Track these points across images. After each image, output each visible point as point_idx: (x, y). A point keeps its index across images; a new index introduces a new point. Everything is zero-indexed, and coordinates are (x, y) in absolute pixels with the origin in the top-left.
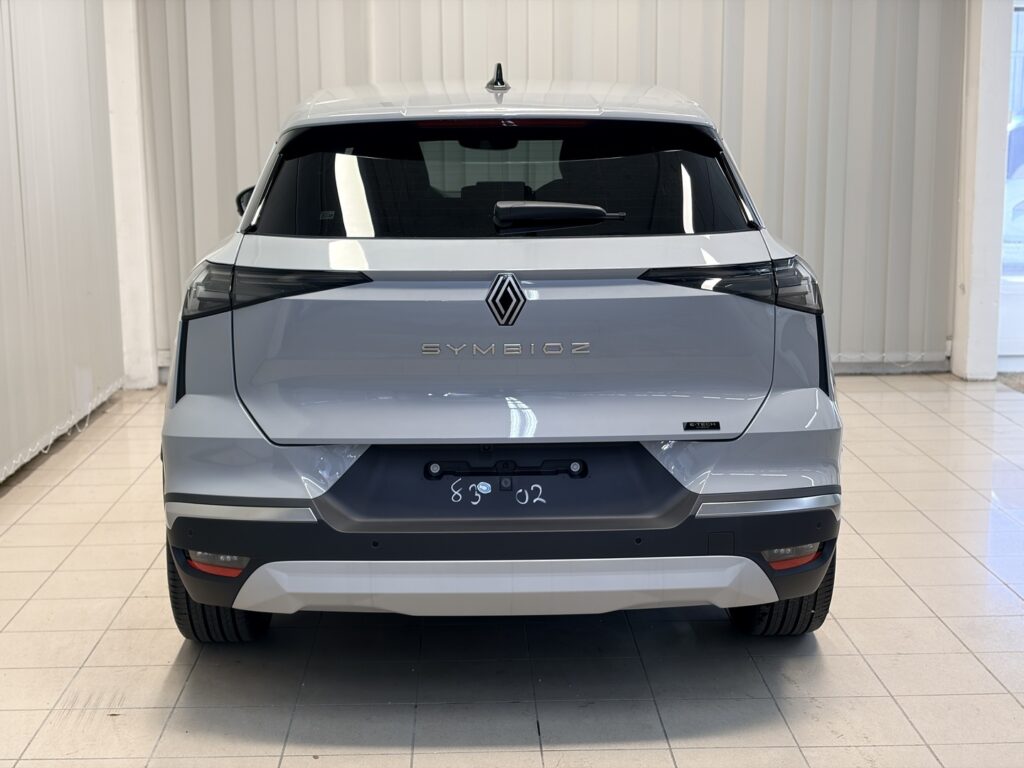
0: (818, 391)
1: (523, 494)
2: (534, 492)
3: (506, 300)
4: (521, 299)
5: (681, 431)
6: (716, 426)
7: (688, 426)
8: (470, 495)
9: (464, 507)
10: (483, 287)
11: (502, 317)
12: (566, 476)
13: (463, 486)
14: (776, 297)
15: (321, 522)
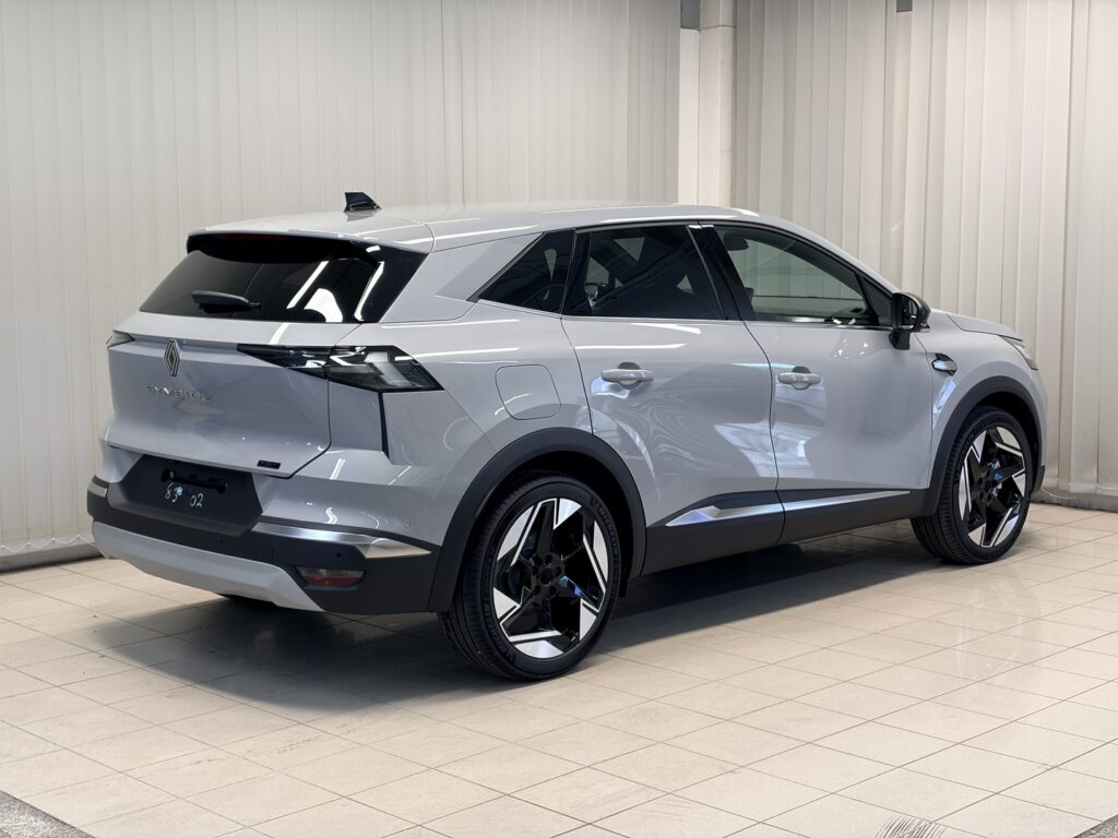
0: (382, 455)
1: (194, 498)
3: (172, 358)
4: (178, 360)
5: (256, 467)
6: (277, 466)
7: (261, 464)
8: (173, 493)
9: (167, 505)
11: (171, 369)
12: (215, 491)
13: (172, 488)
14: (327, 374)
15: (106, 498)
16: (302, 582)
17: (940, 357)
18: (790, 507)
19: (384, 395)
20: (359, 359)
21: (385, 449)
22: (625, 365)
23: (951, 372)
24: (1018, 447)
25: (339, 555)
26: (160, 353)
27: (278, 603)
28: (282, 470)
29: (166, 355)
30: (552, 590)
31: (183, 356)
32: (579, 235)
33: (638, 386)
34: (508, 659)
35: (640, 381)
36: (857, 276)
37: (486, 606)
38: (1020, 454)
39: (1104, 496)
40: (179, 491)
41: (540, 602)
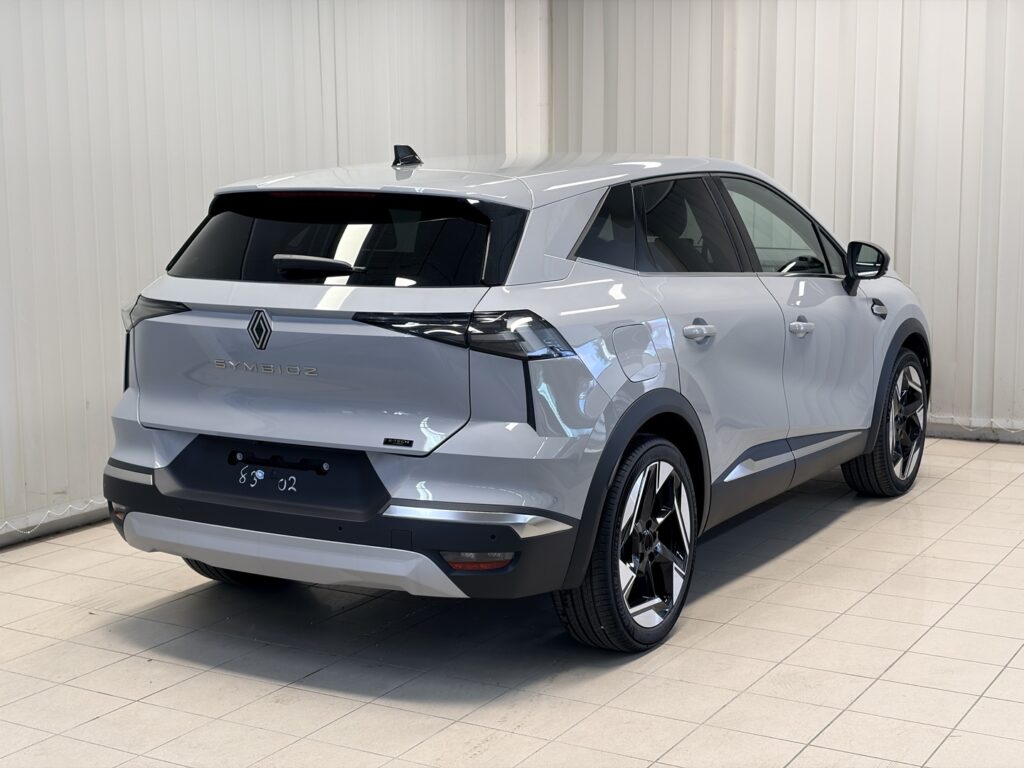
0: (527, 427)
1: (283, 482)
2: (289, 483)
3: (259, 330)
4: (269, 331)
5: (381, 445)
6: (410, 444)
7: (387, 442)
8: (250, 479)
9: (244, 489)
10: (246, 319)
11: (258, 342)
12: (314, 472)
13: (249, 472)
14: (467, 342)
15: (154, 486)
16: (447, 568)
17: (876, 302)
18: (799, 453)
19: (530, 362)
20: (502, 326)
21: (531, 420)
22: (697, 322)
23: (883, 316)
24: (920, 384)
25: (493, 537)
26: (243, 324)
27: (414, 592)
28: (414, 448)
29: (251, 327)
30: (651, 556)
31: (276, 326)
32: (636, 188)
33: (705, 341)
34: (629, 632)
35: (707, 337)
36: (813, 226)
37: (616, 578)
38: (920, 390)
39: (937, 424)
40: (260, 474)
41: (643, 570)
